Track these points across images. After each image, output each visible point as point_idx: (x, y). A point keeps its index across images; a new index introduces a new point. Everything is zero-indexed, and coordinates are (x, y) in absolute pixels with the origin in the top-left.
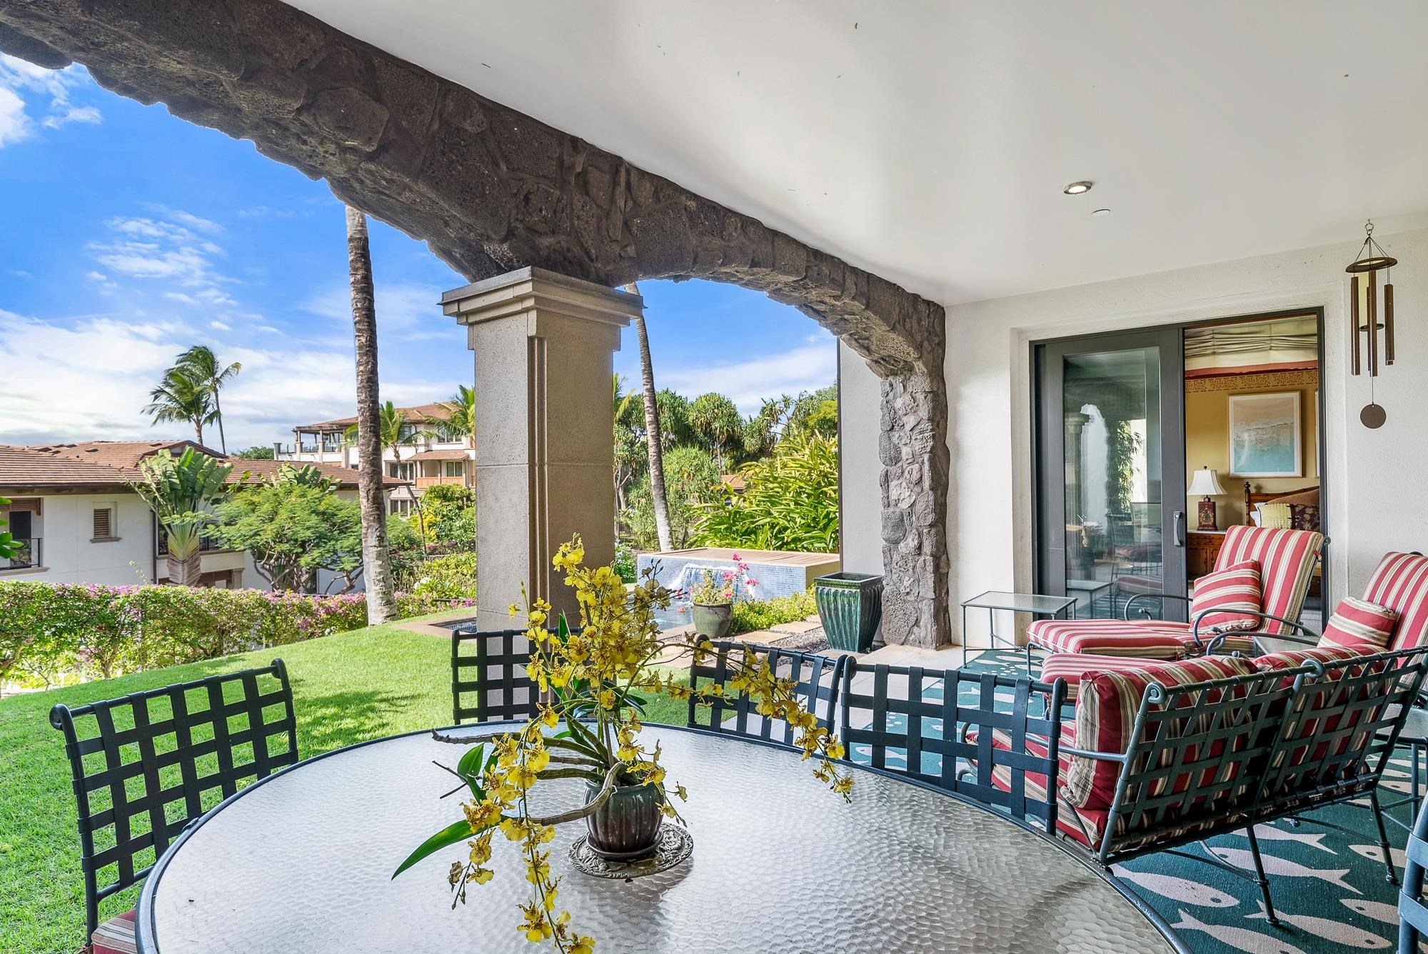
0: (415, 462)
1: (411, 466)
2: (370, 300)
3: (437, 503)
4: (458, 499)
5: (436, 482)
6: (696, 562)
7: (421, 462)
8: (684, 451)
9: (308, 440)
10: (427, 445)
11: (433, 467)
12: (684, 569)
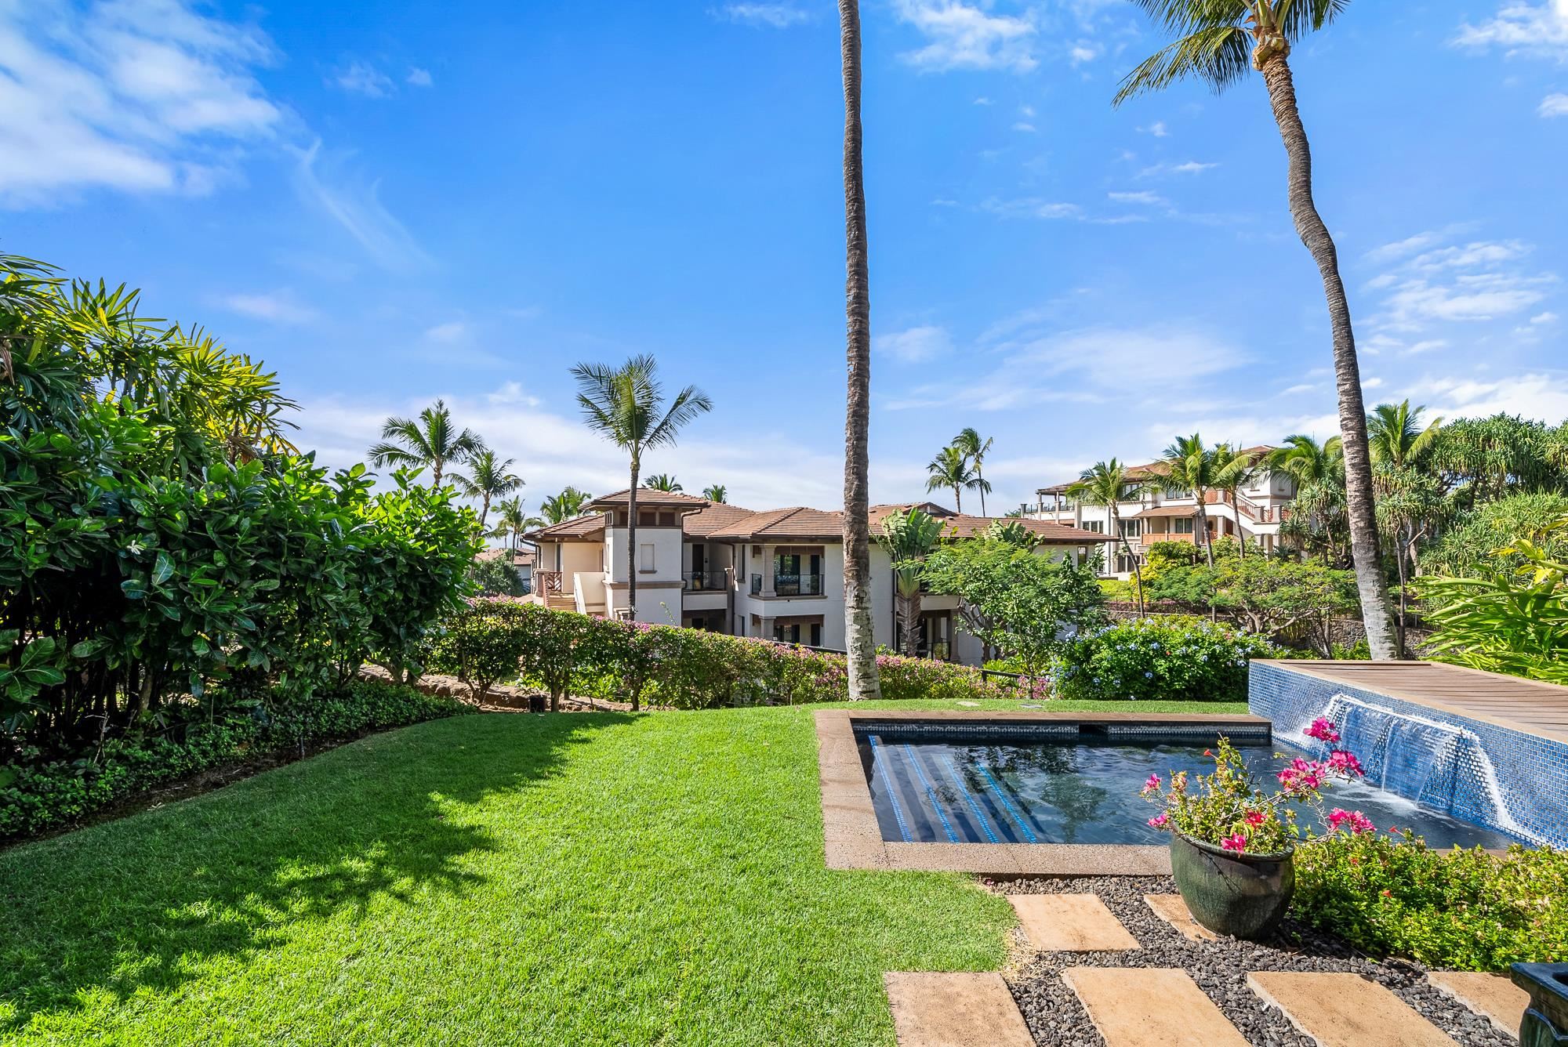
0: (1142, 519)
1: (1138, 522)
2: (861, 322)
3: (1161, 559)
4: (1184, 556)
5: (1163, 539)
6: (1356, 694)
7: (1148, 519)
8: (1529, 499)
9: (1049, 501)
10: (1154, 502)
11: (1161, 523)
12: (1332, 702)
